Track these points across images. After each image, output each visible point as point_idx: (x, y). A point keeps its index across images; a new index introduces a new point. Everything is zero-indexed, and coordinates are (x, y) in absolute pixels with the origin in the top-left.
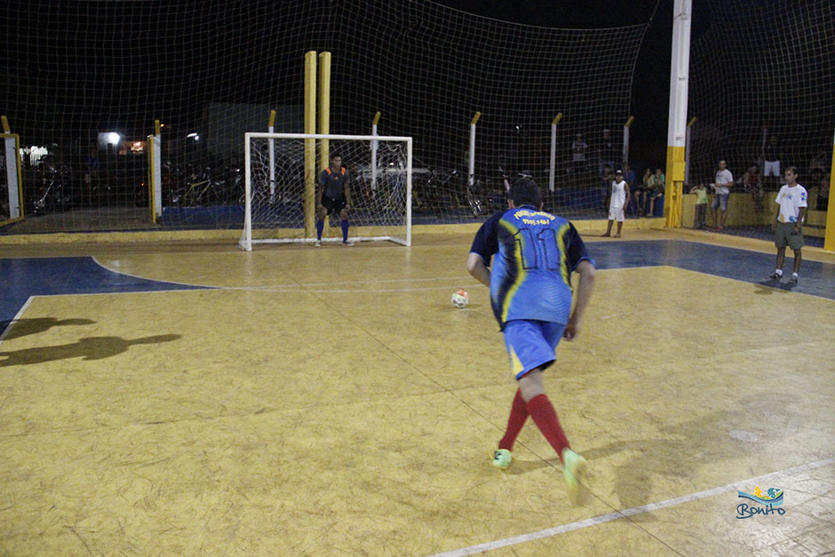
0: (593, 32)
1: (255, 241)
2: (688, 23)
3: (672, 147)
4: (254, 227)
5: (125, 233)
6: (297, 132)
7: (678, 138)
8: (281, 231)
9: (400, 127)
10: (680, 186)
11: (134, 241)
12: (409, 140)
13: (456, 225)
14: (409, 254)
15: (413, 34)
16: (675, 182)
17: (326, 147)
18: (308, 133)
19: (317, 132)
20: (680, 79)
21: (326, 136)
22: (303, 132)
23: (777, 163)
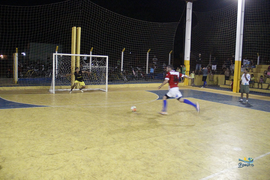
0: (163, 24)
1: (56, 90)
2: (190, 22)
3: (186, 61)
4: (55, 85)
5: (8, 87)
6: (68, 54)
7: (187, 58)
8: (62, 87)
9: (102, 53)
10: (188, 73)
11: (11, 90)
12: (107, 57)
13: (120, 85)
14: (107, 94)
15: (107, 22)
16: (187, 71)
17: (79, 59)
18: (73, 54)
19: (76, 54)
20: (188, 39)
21: (79, 55)
22: (71, 54)
23: (216, 66)
